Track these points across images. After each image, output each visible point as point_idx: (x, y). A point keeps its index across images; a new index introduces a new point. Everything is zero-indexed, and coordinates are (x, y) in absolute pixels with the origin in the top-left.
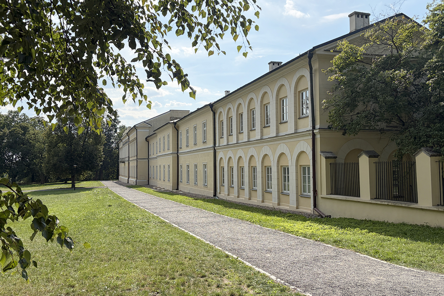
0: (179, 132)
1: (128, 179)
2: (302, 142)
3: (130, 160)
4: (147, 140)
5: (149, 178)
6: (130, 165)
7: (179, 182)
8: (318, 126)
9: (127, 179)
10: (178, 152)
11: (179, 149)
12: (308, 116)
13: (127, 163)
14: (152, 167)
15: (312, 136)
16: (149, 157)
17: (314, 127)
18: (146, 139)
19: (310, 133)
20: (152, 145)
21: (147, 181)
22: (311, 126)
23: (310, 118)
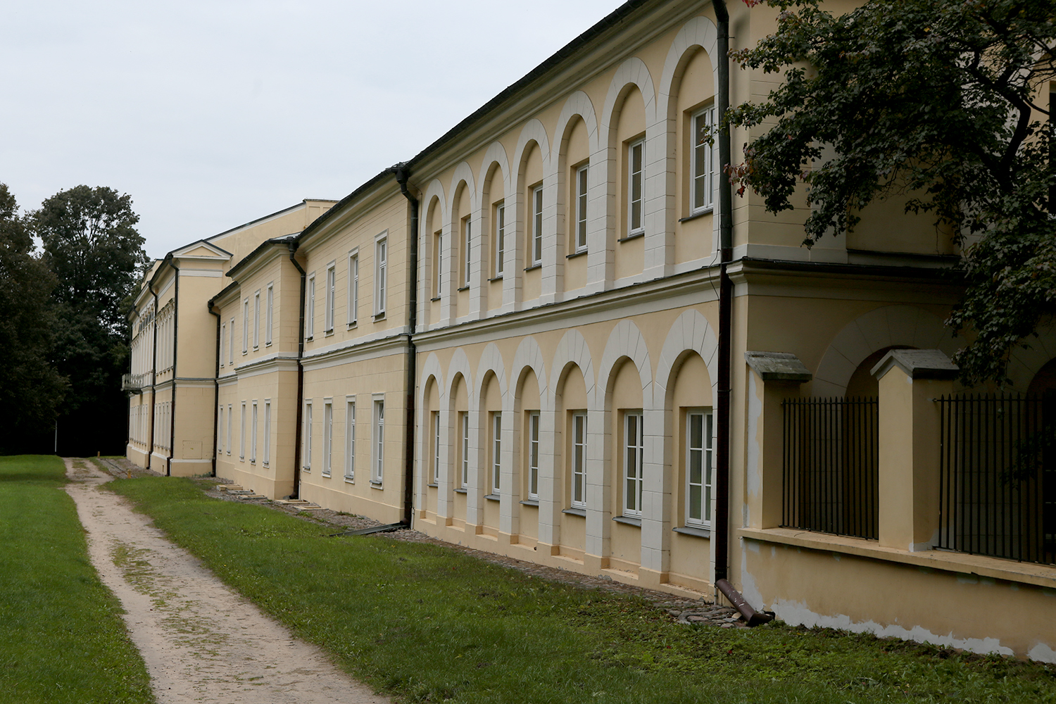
0: (308, 278)
1: (150, 453)
2: (690, 312)
3: (157, 383)
4: (213, 310)
5: (218, 452)
6: (156, 402)
7: (302, 469)
8: (740, 251)
9: (146, 452)
10: (301, 355)
11: (305, 341)
12: (710, 213)
13: (147, 395)
14: (226, 409)
15: (718, 291)
16: (217, 374)
17: (727, 254)
18: (211, 304)
19: (715, 278)
20: (229, 326)
21: (209, 461)
22: (720, 248)
23: (716, 220)
